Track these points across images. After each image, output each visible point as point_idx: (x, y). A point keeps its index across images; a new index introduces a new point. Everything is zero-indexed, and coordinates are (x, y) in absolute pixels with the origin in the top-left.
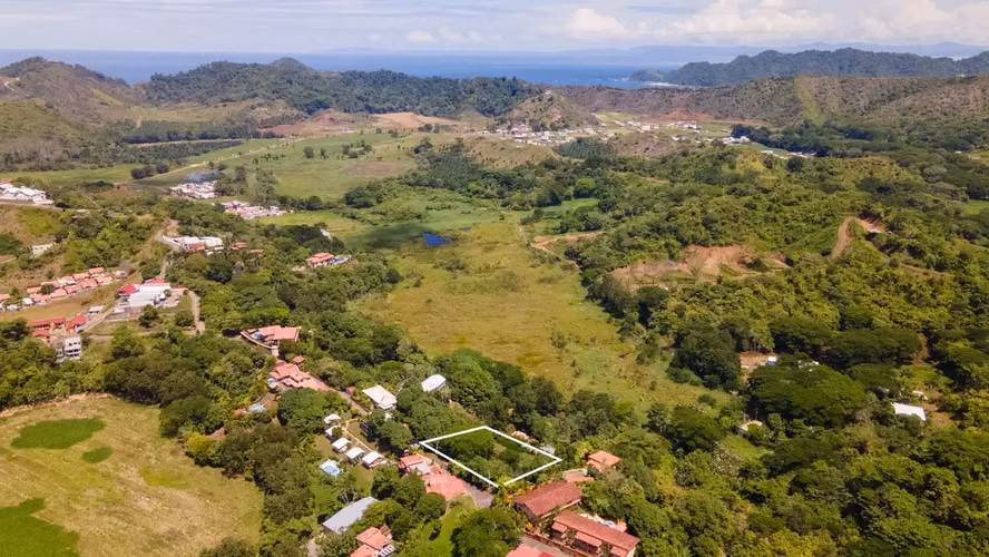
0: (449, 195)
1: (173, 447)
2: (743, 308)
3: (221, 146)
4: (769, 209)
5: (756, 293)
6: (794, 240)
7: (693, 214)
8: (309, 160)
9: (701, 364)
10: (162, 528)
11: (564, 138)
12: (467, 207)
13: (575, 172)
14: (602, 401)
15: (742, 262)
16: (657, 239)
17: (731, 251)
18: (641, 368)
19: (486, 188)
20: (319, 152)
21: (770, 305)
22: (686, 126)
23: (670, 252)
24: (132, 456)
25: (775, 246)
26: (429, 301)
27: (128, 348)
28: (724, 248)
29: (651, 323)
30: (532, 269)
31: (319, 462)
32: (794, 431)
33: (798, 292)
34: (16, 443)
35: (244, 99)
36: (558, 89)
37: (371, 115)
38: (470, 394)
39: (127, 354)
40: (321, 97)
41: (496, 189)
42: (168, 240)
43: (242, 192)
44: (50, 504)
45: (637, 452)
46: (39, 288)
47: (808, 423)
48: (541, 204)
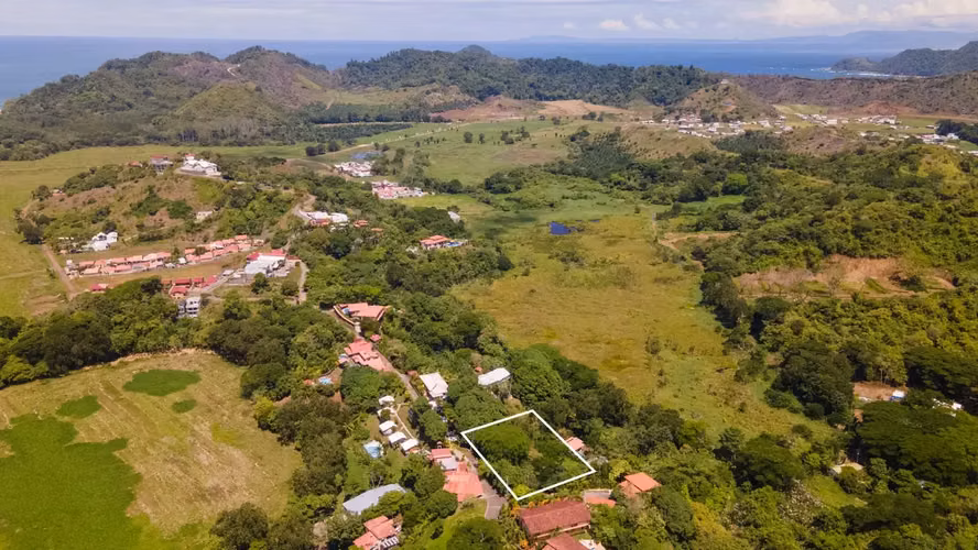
0: (589, 185)
1: (247, 408)
2: (875, 330)
3: (391, 128)
4: (941, 220)
5: (895, 315)
6: (969, 257)
7: (843, 220)
8: (466, 145)
9: (805, 390)
10: (209, 483)
11: (733, 130)
12: (606, 198)
13: (727, 167)
14: (671, 418)
15: (895, 278)
16: (796, 245)
17: (883, 265)
18: (737, 387)
19: (629, 179)
20: (478, 138)
21: (911, 331)
22: (882, 121)
23: (808, 260)
24: (210, 411)
25: (942, 262)
26: (533, 291)
27: (235, 310)
28: (875, 261)
29: (763, 337)
30: (651, 268)
31: (363, 442)
32: (898, 482)
33: (951, 319)
34: (127, 387)
35: (423, 84)
36: (738, 79)
37: (538, 102)
38: (531, 392)
39: (234, 316)
40: (492, 84)
41: (639, 181)
42: (302, 214)
43: (394, 172)
44: (132, 445)
45: (682, 479)
46: (194, 250)
47: (919, 476)
48: (684, 198)
